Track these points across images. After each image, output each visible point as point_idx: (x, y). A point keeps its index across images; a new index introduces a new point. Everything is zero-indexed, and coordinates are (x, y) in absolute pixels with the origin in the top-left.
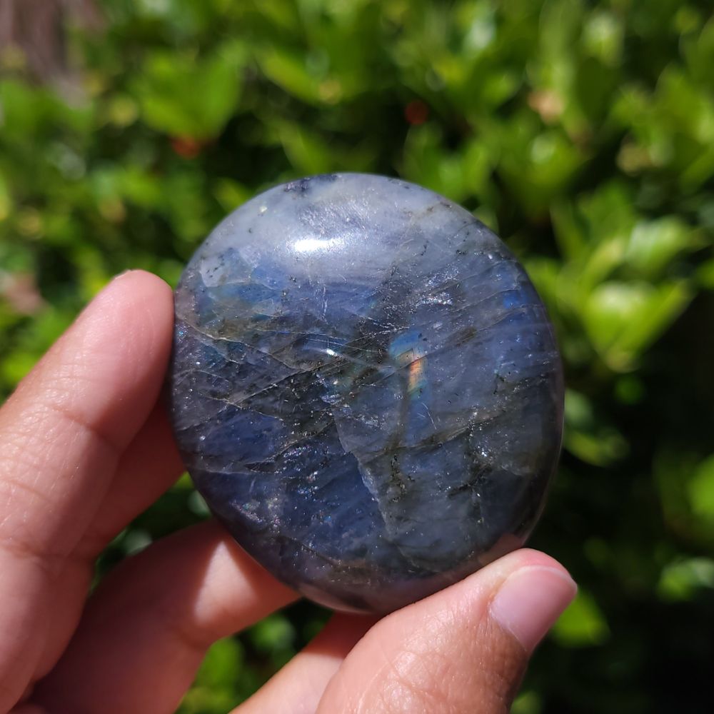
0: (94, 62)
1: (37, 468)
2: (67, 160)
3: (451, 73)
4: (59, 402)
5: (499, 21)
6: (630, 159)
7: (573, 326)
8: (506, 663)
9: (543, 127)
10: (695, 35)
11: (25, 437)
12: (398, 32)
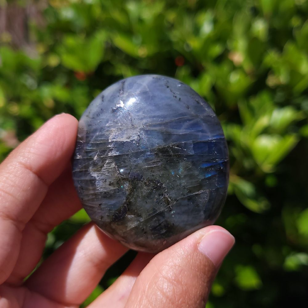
0: (41, 40)
1: (13, 186)
2: (30, 81)
3: (195, 44)
4: (23, 161)
5: (215, 22)
6: (271, 81)
7: (247, 153)
8: (206, 269)
9: (234, 68)
10: (300, 27)
11: (8, 174)
12: (172, 26)
